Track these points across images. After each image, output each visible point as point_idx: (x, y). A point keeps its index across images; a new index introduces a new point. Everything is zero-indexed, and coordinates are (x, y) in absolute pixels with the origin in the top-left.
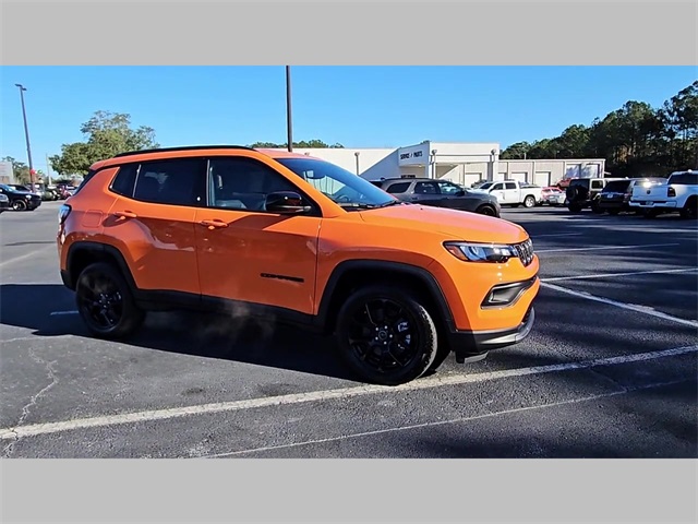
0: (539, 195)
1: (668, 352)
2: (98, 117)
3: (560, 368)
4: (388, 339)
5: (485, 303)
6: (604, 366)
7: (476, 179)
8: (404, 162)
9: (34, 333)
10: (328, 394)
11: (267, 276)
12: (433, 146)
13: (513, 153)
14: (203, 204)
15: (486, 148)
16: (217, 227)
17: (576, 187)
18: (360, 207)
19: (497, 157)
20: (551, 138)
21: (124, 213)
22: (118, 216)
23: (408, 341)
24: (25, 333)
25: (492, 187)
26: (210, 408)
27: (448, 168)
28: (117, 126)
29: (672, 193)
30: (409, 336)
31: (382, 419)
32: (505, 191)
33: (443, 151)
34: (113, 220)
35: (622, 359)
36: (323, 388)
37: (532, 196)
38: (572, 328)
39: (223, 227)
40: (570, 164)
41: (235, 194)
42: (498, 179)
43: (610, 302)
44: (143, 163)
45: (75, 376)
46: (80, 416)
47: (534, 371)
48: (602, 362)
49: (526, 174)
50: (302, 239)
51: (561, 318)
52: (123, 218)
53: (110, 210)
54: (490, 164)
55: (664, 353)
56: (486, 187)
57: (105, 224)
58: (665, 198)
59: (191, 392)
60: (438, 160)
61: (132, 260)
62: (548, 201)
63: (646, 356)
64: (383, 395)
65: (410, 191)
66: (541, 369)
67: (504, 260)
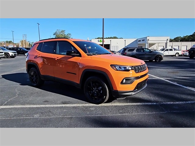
0: (180, 53)
1: (189, 102)
2: (57, 31)
3: (150, 104)
4: (96, 92)
5: (122, 83)
6: (165, 104)
7: (162, 48)
8: (139, 43)
9: (20, 85)
10: (78, 105)
11: (68, 72)
12: (148, 38)
13: (176, 40)
15: (165, 38)
16: (57, 59)
17: (192, 50)
18: (93, 54)
19: (169, 41)
20: (189, 35)
22: (37, 56)
23: (101, 92)
25: (165, 50)
26: (47, 106)
27: (153, 44)
28: (62, 33)
30: (102, 91)
31: (88, 113)
32: (169, 51)
33: (151, 39)
34: (36, 57)
35: (172, 103)
36: (78, 103)
37: (178, 53)
38: (163, 93)
39: (59, 59)
40: (194, 43)
42: (169, 48)
43: (182, 86)
44: (44, 42)
45: (22, 95)
46: (17, 105)
47: (141, 104)
48: (165, 103)
49: (179, 46)
51: (162, 90)
53: (36, 54)
54: (166, 43)
55: (187, 102)
56: (163, 50)
57: (35, 58)
59: (45, 101)
60: (149, 42)
61: (40, 67)
62: (183, 55)
63: (181, 103)
64: (92, 107)
65: (135, 51)
66: (143, 104)
67: (128, 70)
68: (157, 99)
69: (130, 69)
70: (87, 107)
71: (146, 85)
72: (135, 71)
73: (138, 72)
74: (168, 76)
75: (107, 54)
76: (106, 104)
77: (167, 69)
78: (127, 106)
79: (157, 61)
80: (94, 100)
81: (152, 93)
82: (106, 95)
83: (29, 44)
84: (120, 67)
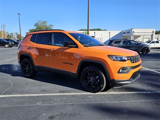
2: (39, 22)
3: (145, 92)
4: (93, 81)
5: (119, 72)
7: (148, 40)
8: (124, 35)
9: (11, 76)
10: (76, 94)
11: (65, 63)
12: (133, 30)
14: (51, 45)
15: (151, 30)
16: (53, 50)
18: (89, 46)
19: (154, 33)
21: (32, 46)
23: (98, 81)
24: (9, 76)
25: (151, 42)
26: (46, 94)
27: (139, 36)
28: (43, 24)
30: (99, 80)
33: (136, 31)
34: (30, 48)
36: (76, 92)
39: (54, 50)
41: (59, 42)
42: (155, 40)
45: (17, 85)
47: (136, 93)
48: (159, 92)
50: (73, 54)
51: (154, 80)
52: (32, 47)
53: (29, 45)
54: (152, 36)
56: (149, 42)
57: (28, 49)
59: (43, 91)
60: (135, 34)
61: (34, 58)
64: (90, 95)
66: (138, 92)
67: (125, 61)
68: (150, 88)
69: (126, 59)
70: (85, 96)
71: (140, 75)
72: (131, 61)
73: (134, 62)
74: (157, 68)
75: (101, 45)
76: (102, 92)
77: (155, 61)
78: (123, 94)
79: (144, 53)
80: (91, 89)
81: (145, 83)
82: (103, 84)
83: (8, 35)
84: (116, 58)
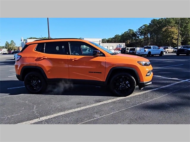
3: (155, 89)
4: (124, 86)
10: (113, 100)
11: (91, 72)
14: (69, 54)
15: (98, 40)
16: (75, 60)
19: (101, 42)
20: (111, 38)
22: (40, 58)
26: (88, 107)
29: (145, 51)
30: (129, 84)
34: (39, 59)
35: (165, 87)
39: (77, 60)
40: (118, 44)
44: (46, 43)
45: (39, 104)
47: (151, 91)
50: (100, 62)
52: (42, 58)
53: (37, 56)
57: (36, 60)
58: (144, 52)
59: (78, 104)
61: (46, 70)
63: (169, 85)
